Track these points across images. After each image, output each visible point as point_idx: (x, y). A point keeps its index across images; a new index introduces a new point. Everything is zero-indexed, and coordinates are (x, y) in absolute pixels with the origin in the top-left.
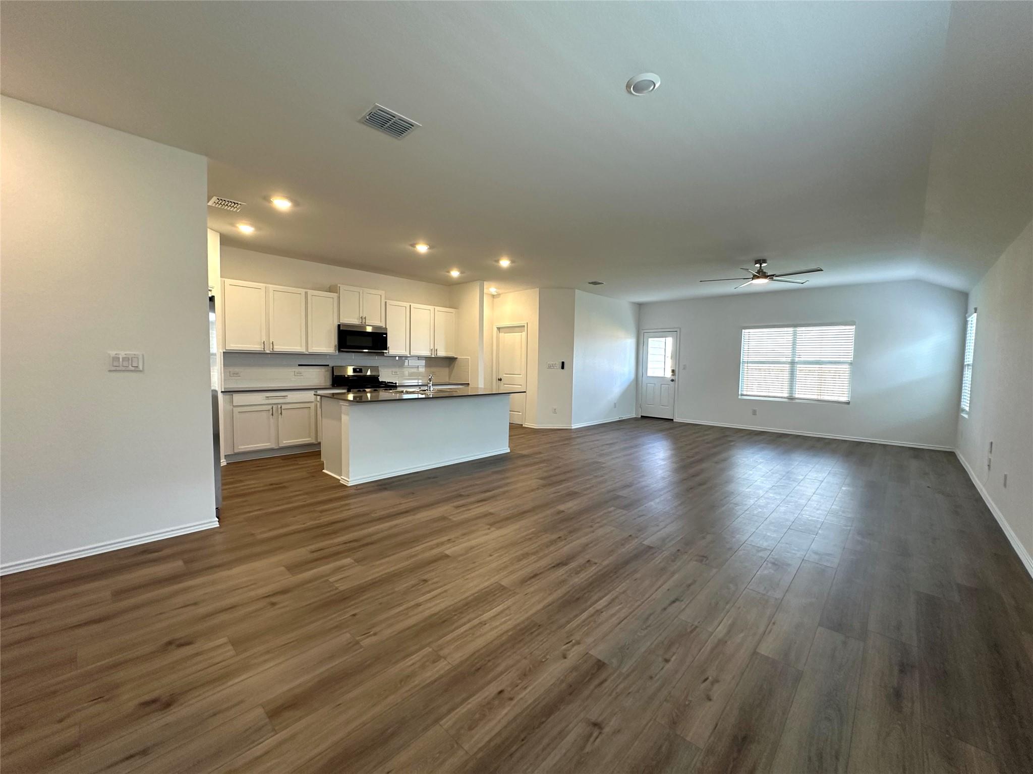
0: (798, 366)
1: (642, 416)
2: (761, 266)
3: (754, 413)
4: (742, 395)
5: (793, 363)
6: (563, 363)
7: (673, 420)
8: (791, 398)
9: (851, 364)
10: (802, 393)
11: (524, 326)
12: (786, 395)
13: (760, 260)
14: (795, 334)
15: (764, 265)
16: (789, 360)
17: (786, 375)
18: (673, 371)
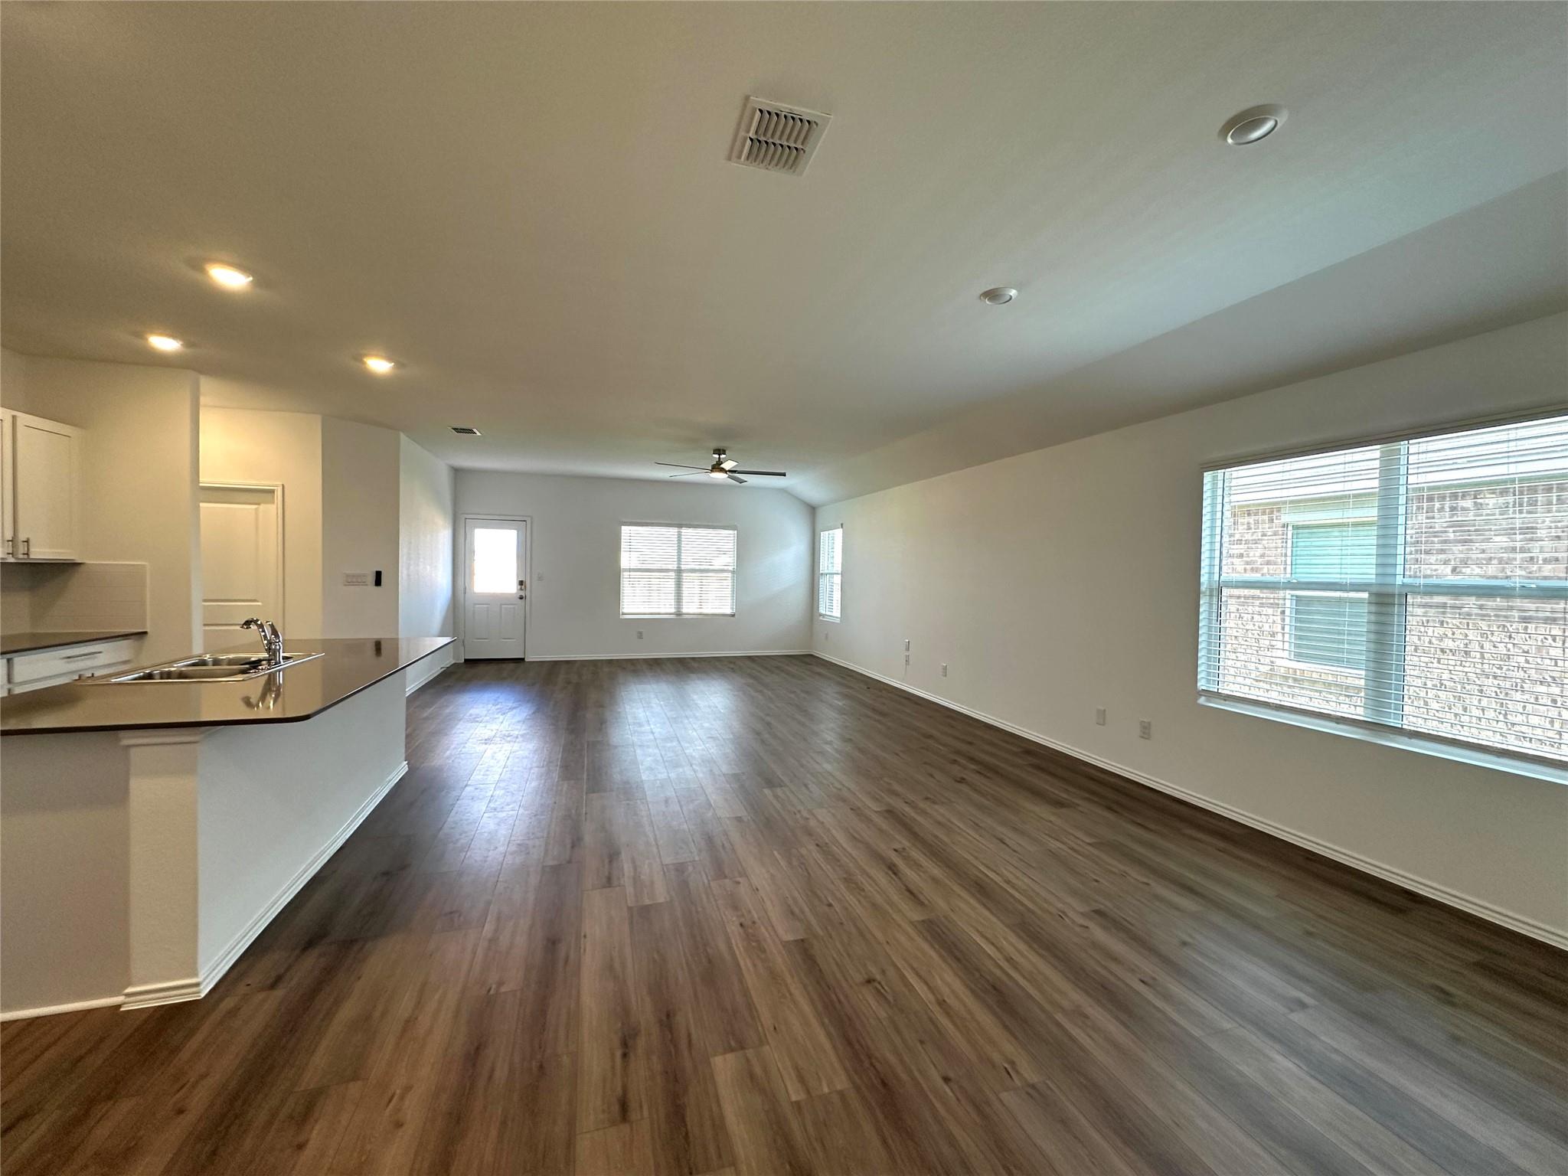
0: (684, 574)
1: (466, 660)
2: (719, 458)
3: (640, 635)
4: (623, 614)
5: (679, 572)
6: (378, 574)
7: (523, 659)
8: (679, 614)
9: (733, 572)
10: (690, 608)
11: (273, 491)
12: (673, 610)
13: (719, 450)
14: (679, 536)
15: (723, 456)
16: (675, 567)
17: (671, 584)
18: (521, 583)
